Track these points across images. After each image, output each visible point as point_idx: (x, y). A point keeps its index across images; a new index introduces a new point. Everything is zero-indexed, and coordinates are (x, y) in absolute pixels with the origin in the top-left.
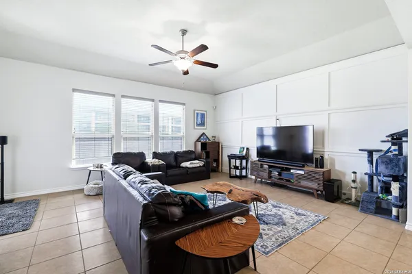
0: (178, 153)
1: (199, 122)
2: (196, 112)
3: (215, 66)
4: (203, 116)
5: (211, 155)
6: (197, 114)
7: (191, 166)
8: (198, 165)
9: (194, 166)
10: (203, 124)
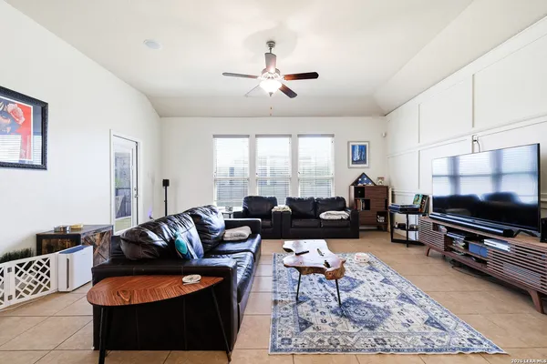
0: (318, 199)
1: (357, 157)
2: (351, 144)
3: (314, 75)
4: (363, 149)
5: (372, 205)
6: (353, 147)
7: (327, 217)
8: (339, 217)
9: (332, 217)
10: (363, 160)
